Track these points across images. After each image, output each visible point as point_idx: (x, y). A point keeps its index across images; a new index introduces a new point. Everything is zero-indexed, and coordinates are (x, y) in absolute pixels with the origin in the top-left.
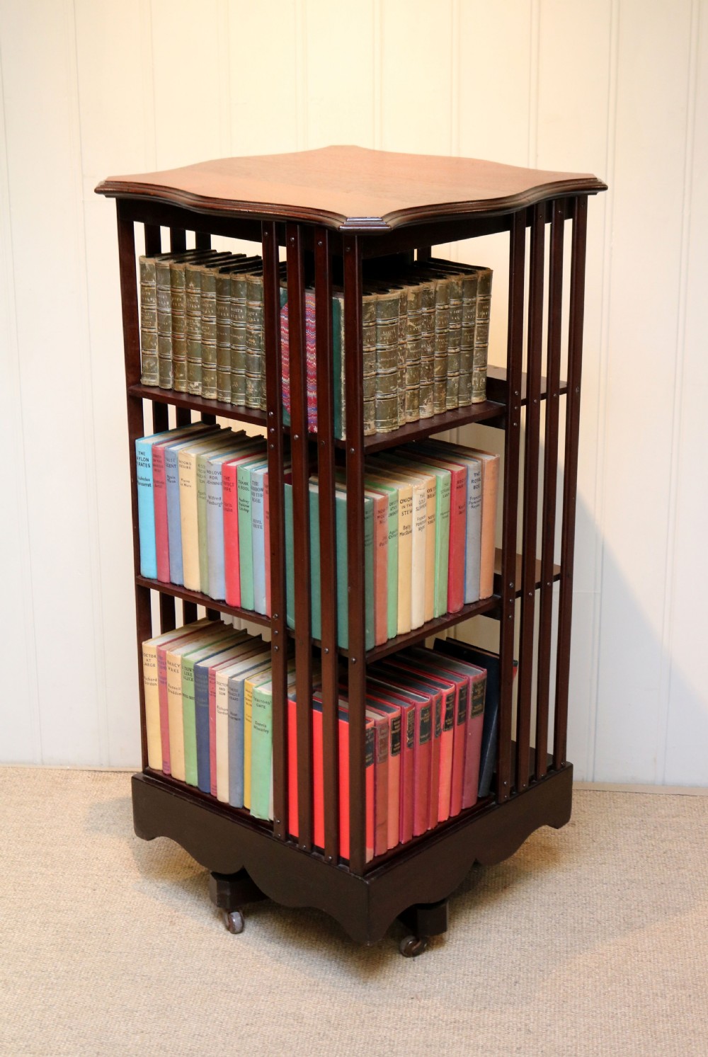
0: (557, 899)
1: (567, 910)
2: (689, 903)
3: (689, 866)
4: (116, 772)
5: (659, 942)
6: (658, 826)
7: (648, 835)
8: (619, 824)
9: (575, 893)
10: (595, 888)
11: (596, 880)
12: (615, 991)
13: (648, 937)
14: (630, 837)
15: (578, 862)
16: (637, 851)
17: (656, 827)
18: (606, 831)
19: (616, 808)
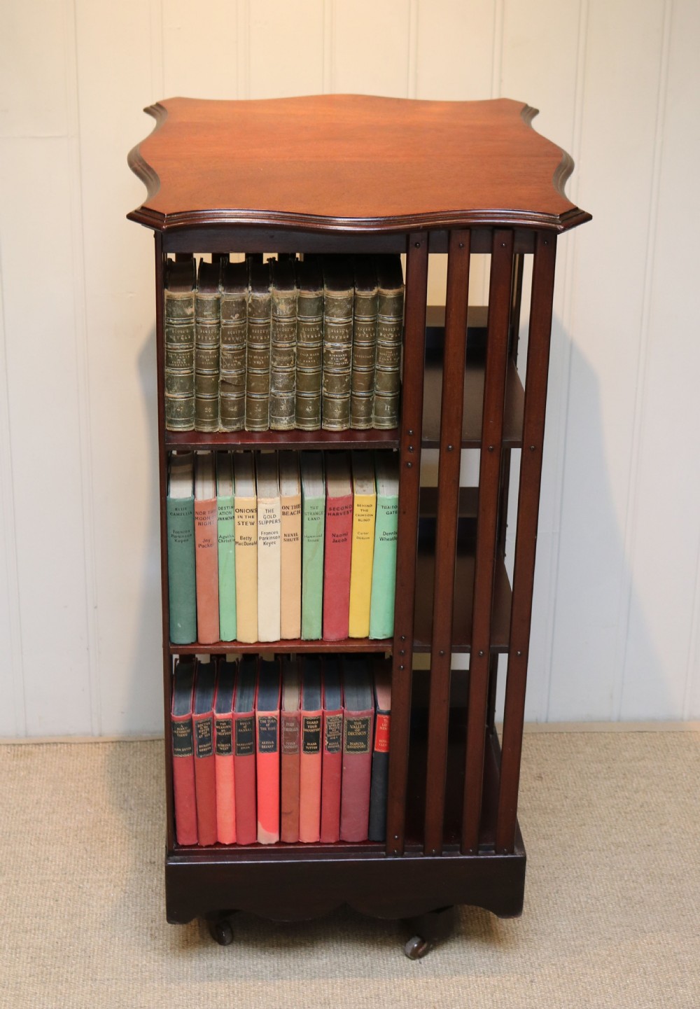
0: (546, 873)
1: (560, 886)
2: (681, 869)
3: (671, 821)
4: (38, 744)
5: (663, 918)
6: (627, 773)
7: (619, 784)
8: (586, 773)
9: (564, 865)
10: (581, 856)
11: (580, 847)
12: (634, 983)
13: (651, 913)
14: (601, 789)
15: (556, 826)
16: (613, 807)
17: (625, 774)
18: (575, 783)
19: (579, 753)
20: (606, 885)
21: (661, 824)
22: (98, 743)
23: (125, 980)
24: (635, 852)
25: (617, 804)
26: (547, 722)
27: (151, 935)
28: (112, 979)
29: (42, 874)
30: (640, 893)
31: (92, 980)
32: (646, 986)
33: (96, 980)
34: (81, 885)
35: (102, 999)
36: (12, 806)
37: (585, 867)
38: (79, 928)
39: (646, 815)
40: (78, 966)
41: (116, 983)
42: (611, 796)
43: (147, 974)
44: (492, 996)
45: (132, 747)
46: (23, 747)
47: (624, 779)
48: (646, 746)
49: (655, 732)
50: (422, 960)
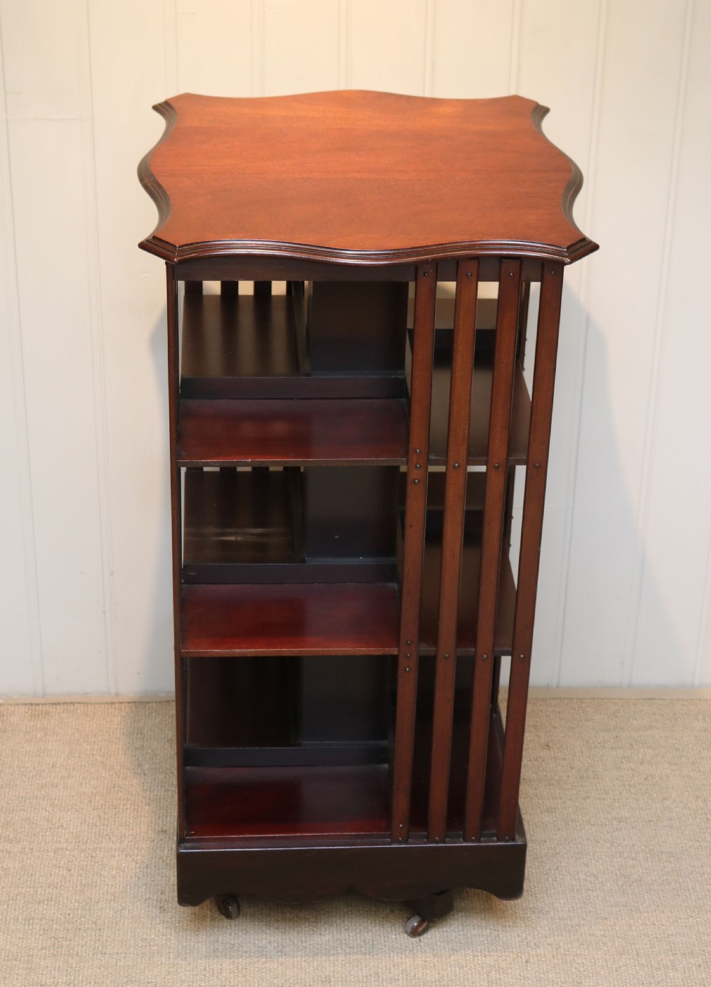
0: (548, 849)
1: (560, 862)
2: (680, 846)
3: (674, 796)
4: (55, 704)
5: (659, 898)
6: (634, 743)
7: (626, 755)
8: (593, 743)
9: (565, 840)
10: (583, 831)
11: (583, 821)
12: (626, 965)
13: (647, 893)
14: (607, 760)
15: (561, 799)
16: (617, 779)
17: (632, 745)
18: (582, 752)
19: (587, 720)
20: (606, 862)
21: (664, 799)
22: (114, 703)
23: (134, 954)
24: (636, 828)
25: (622, 777)
26: (558, 687)
27: (160, 907)
28: (121, 953)
29: (56, 842)
30: (638, 871)
31: (102, 953)
32: (638, 968)
33: (105, 953)
34: (94, 855)
35: (111, 973)
36: (28, 769)
37: (586, 843)
38: (91, 899)
39: (650, 788)
40: (89, 938)
41: (125, 958)
42: (617, 768)
43: (155, 948)
44: (488, 976)
45: (147, 707)
46: (41, 706)
47: (630, 749)
48: (655, 714)
49: (665, 700)
50: (422, 938)
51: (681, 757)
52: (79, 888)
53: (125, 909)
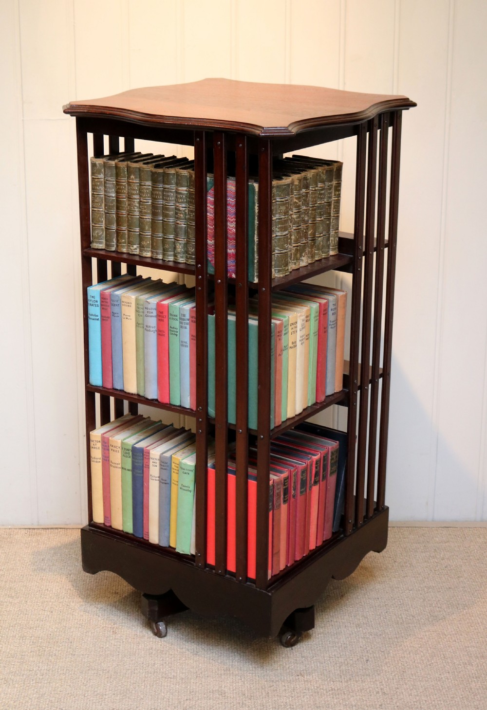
4: (45, 529)
13: (449, 625)
14: (419, 557)
16: (426, 567)
20: (420, 609)
21: (459, 577)
23: (94, 655)
24: (440, 592)
25: (429, 566)
28: (86, 655)
29: (43, 598)
30: (443, 613)
32: (445, 664)
33: (74, 655)
37: (406, 599)
38: (66, 627)
39: (449, 572)
40: (63, 647)
41: (88, 657)
42: (426, 562)
46: (36, 530)
47: (434, 552)
48: (450, 535)
49: (457, 527)
50: (293, 648)
51: (469, 556)
52: (57, 621)
53: (89, 632)
